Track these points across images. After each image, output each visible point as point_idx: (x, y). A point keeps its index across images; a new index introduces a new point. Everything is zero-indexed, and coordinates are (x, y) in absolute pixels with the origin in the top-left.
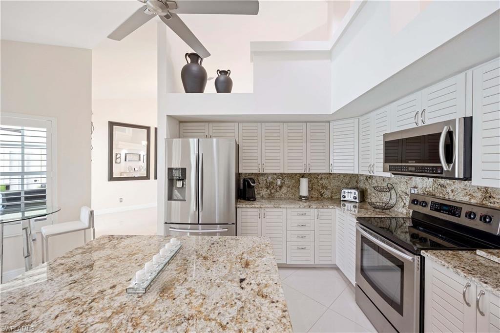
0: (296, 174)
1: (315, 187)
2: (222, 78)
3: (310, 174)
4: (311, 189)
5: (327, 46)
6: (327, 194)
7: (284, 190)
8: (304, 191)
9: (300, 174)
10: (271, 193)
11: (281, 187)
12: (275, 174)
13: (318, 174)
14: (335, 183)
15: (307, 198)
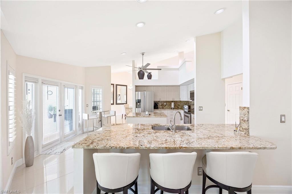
0: (171, 101)
1: (176, 105)
2: (149, 75)
3: (175, 101)
4: (175, 106)
5: (178, 67)
6: (180, 107)
7: (167, 106)
8: (173, 106)
9: (172, 101)
10: (163, 107)
11: (166, 105)
12: (164, 101)
13: (177, 101)
14: (182, 104)
15: (174, 108)
